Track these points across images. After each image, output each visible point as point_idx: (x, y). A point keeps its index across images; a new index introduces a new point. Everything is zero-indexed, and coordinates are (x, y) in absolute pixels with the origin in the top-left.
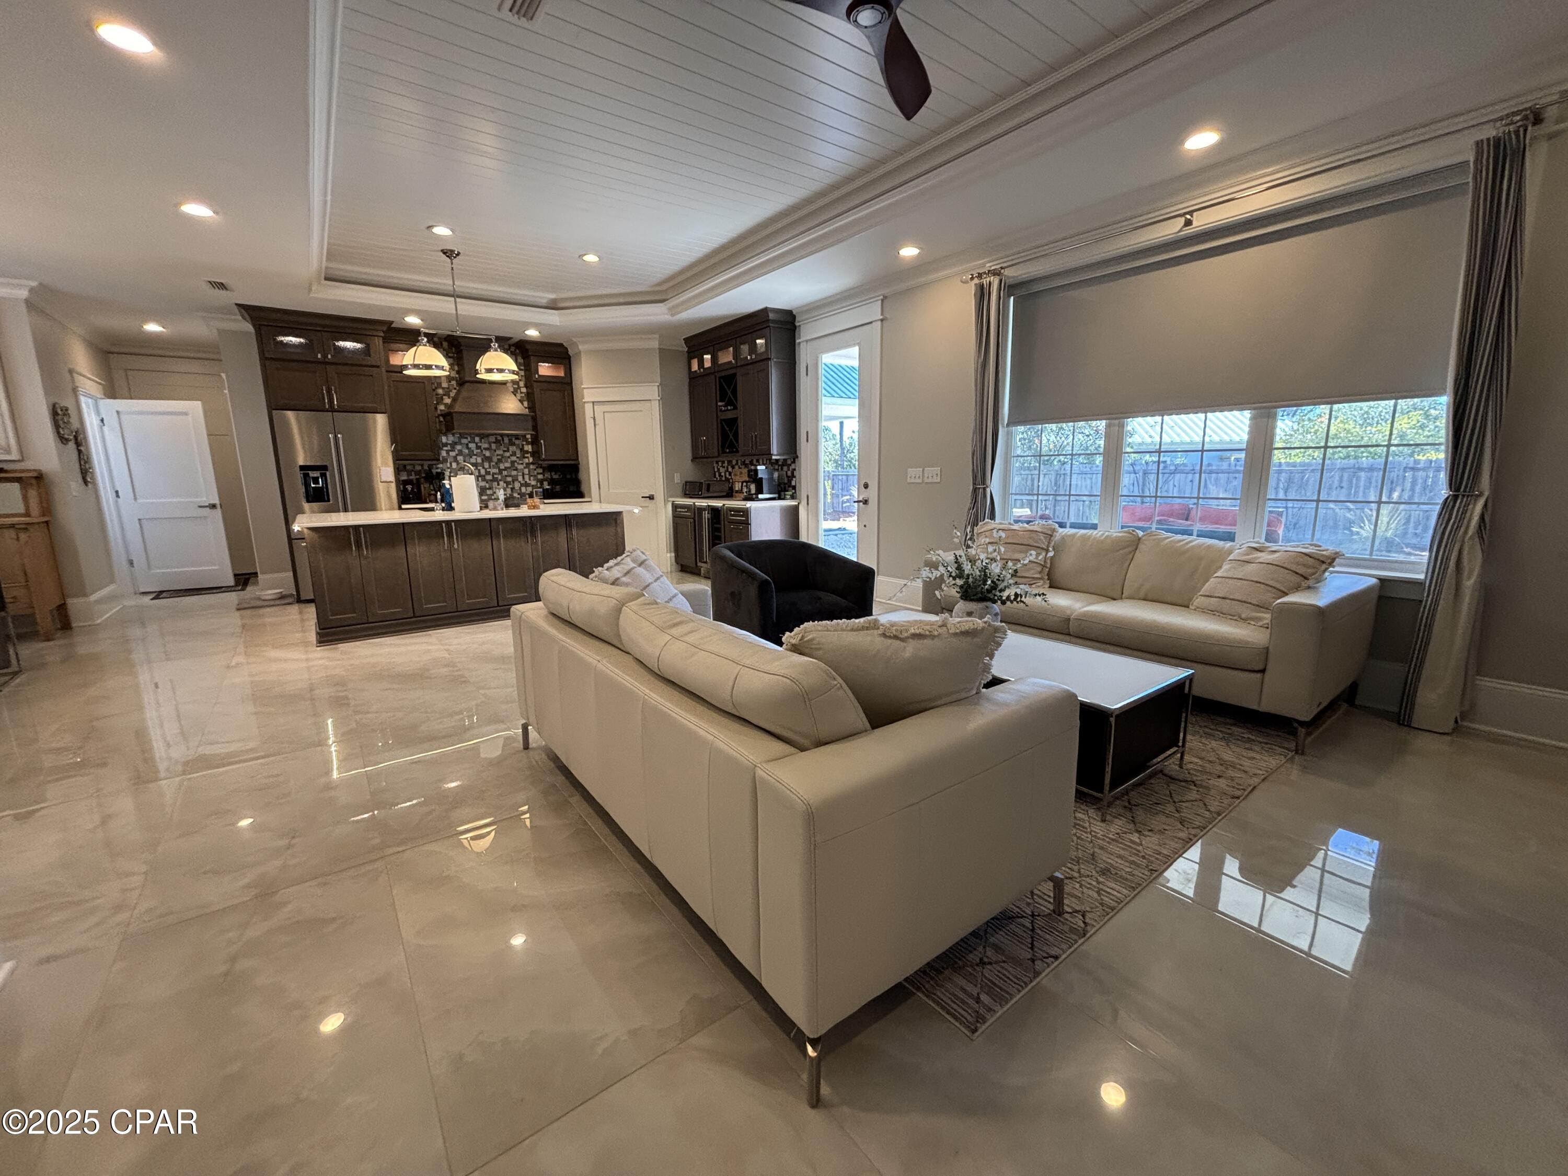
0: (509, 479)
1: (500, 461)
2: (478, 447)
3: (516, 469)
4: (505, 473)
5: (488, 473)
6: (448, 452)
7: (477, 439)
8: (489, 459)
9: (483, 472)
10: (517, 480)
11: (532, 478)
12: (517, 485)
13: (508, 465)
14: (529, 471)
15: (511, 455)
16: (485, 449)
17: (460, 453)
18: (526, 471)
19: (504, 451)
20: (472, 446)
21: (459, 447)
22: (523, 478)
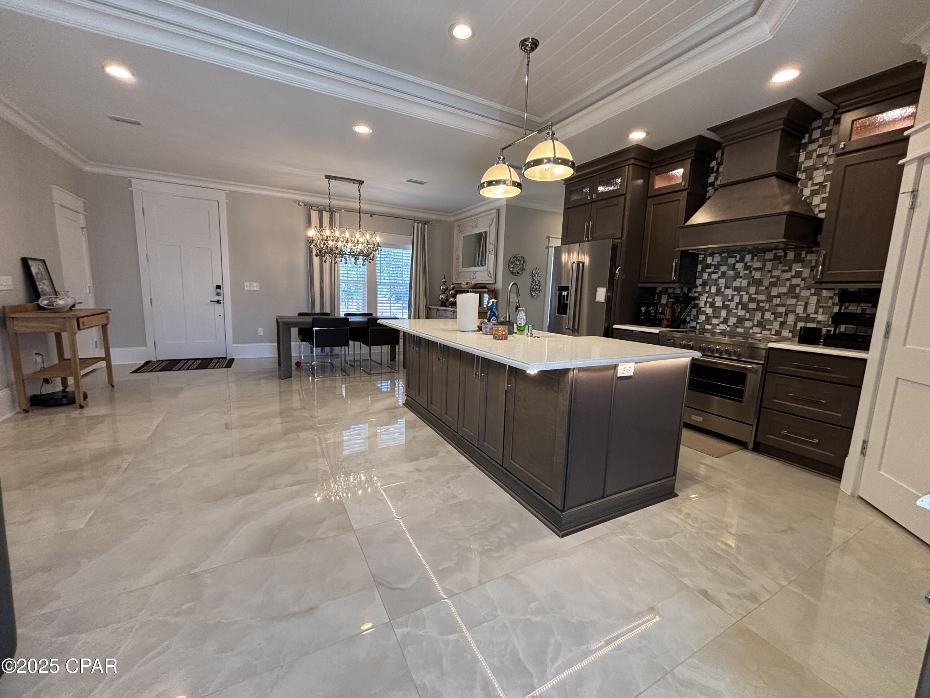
0: (782, 310)
1: (773, 284)
2: (747, 267)
3: (797, 297)
4: (777, 301)
5: (751, 300)
6: (710, 274)
7: (748, 257)
8: (758, 283)
9: (746, 298)
10: (793, 311)
11: (821, 310)
12: (791, 318)
13: (783, 290)
14: (818, 301)
15: (793, 277)
16: (756, 269)
17: (724, 274)
18: (814, 300)
19: (783, 271)
20: (739, 266)
21: (723, 268)
22: (805, 308)
